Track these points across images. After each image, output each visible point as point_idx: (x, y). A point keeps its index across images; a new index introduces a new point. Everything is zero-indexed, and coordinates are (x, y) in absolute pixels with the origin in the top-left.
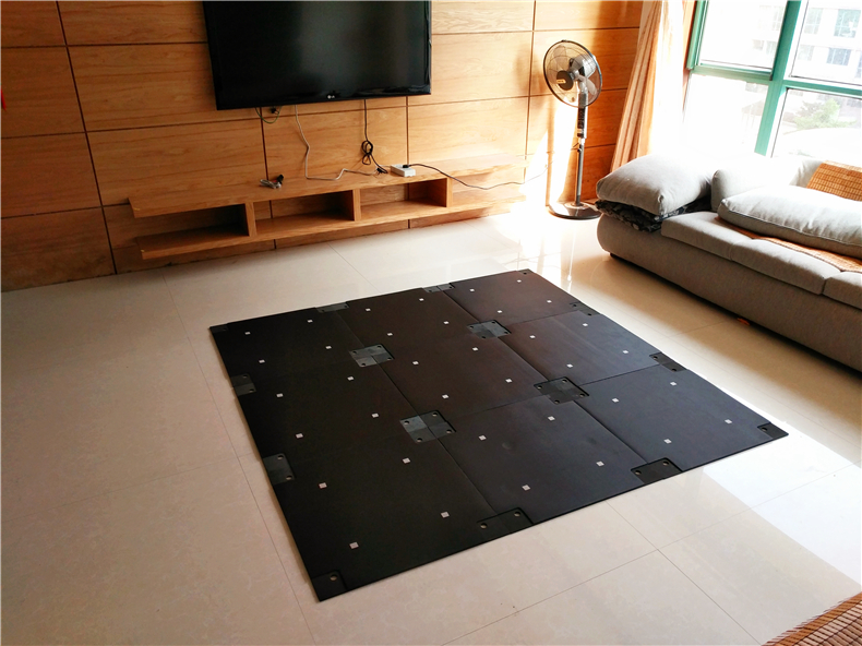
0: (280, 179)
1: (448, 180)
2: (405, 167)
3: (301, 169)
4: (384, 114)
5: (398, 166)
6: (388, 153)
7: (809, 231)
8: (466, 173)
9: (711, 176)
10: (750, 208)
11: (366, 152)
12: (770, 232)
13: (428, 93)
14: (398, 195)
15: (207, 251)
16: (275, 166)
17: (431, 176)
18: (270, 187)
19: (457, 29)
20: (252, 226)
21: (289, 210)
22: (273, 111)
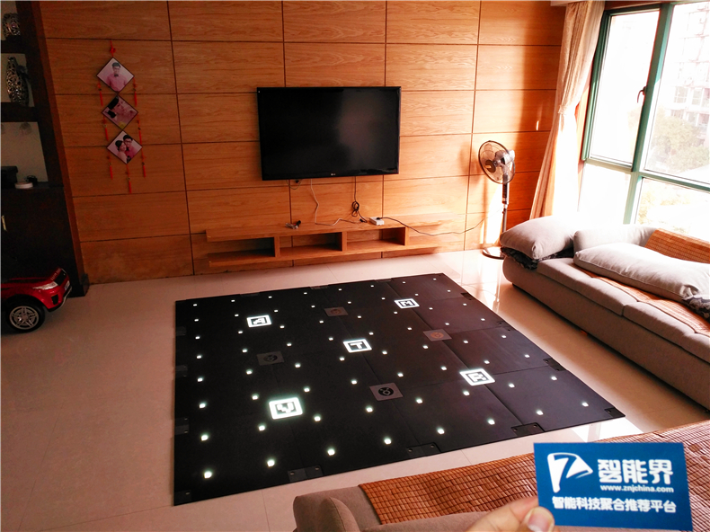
0: (298, 223)
1: (407, 229)
2: (378, 219)
3: (312, 217)
4: (367, 186)
5: (374, 218)
6: (369, 210)
7: (625, 274)
8: (419, 224)
9: (573, 235)
10: (592, 258)
11: (355, 208)
12: (603, 273)
13: (397, 173)
14: (376, 236)
15: (250, 265)
16: (296, 215)
17: (395, 225)
18: (291, 228)
19: (418, 133)
20: (277, 251)
21: (303, 242)
22: (297, 182)
